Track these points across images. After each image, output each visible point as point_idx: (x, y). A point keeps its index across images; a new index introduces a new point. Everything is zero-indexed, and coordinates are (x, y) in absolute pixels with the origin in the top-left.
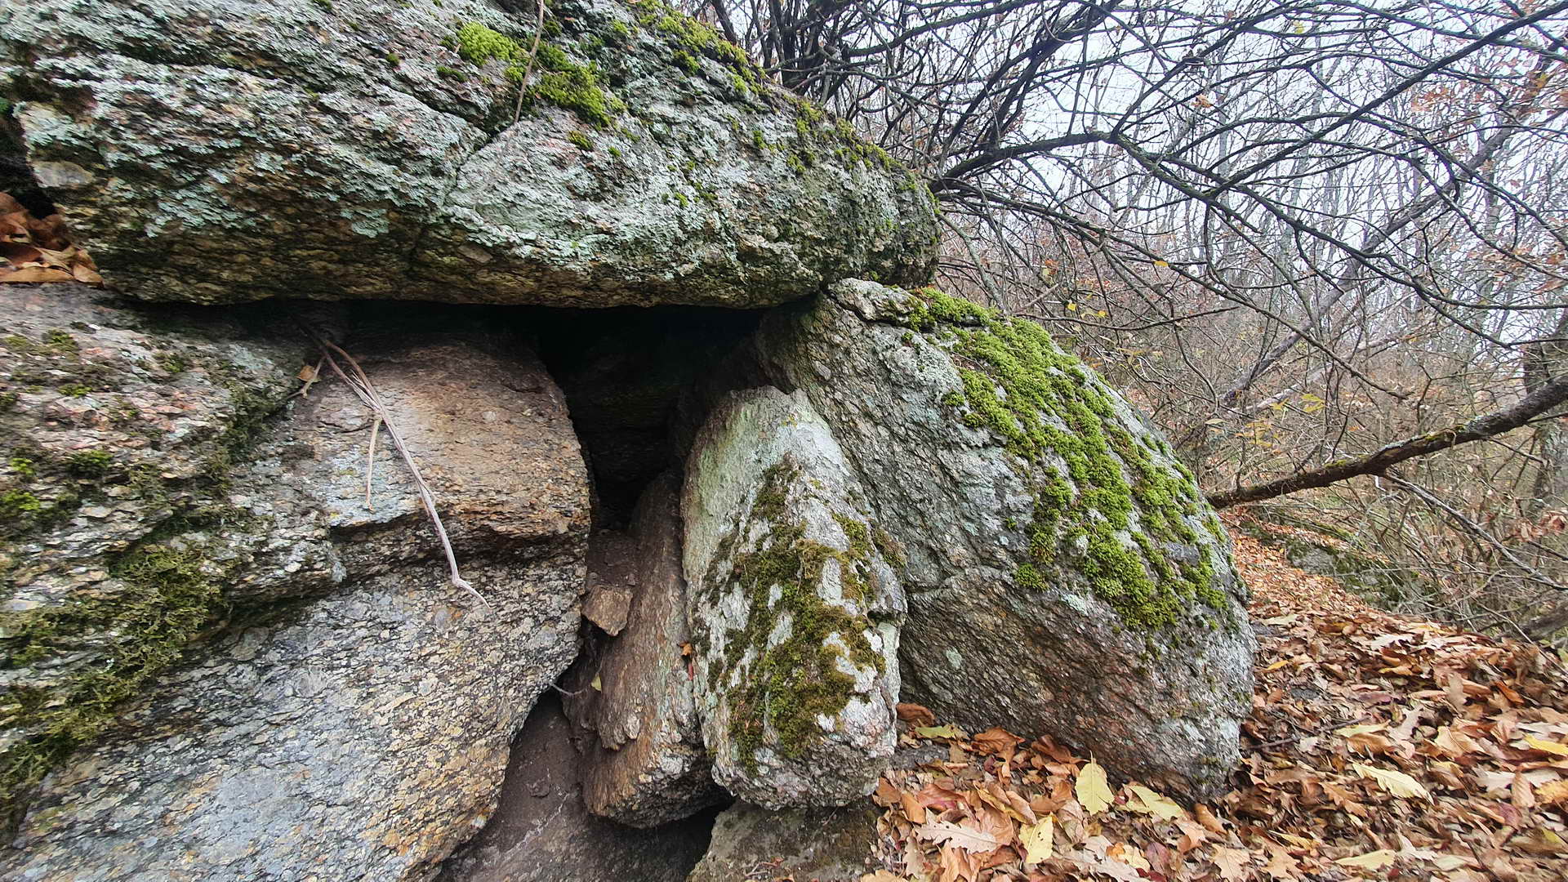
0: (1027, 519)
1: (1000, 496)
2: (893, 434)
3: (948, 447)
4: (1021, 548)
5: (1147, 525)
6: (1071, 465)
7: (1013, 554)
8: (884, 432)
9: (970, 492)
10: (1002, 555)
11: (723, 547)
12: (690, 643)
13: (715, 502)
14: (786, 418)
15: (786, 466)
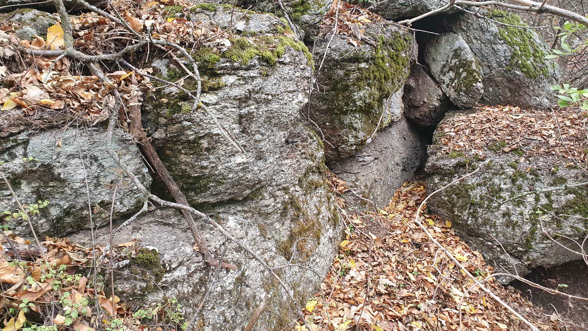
0: (509, 58)
1: (505, 53)
2: (482, 42)
3: (495, 44)
4: (508, 63)
5: (534, 60)
6: (520, 48)
7: (506, 64)
8: (479, 42)
9: (498, 53)
10: (504, 65)
11: (444, 66)
12: (438, 84)
13: (439, 58)
14: (457, 39)
15: (460, 49)
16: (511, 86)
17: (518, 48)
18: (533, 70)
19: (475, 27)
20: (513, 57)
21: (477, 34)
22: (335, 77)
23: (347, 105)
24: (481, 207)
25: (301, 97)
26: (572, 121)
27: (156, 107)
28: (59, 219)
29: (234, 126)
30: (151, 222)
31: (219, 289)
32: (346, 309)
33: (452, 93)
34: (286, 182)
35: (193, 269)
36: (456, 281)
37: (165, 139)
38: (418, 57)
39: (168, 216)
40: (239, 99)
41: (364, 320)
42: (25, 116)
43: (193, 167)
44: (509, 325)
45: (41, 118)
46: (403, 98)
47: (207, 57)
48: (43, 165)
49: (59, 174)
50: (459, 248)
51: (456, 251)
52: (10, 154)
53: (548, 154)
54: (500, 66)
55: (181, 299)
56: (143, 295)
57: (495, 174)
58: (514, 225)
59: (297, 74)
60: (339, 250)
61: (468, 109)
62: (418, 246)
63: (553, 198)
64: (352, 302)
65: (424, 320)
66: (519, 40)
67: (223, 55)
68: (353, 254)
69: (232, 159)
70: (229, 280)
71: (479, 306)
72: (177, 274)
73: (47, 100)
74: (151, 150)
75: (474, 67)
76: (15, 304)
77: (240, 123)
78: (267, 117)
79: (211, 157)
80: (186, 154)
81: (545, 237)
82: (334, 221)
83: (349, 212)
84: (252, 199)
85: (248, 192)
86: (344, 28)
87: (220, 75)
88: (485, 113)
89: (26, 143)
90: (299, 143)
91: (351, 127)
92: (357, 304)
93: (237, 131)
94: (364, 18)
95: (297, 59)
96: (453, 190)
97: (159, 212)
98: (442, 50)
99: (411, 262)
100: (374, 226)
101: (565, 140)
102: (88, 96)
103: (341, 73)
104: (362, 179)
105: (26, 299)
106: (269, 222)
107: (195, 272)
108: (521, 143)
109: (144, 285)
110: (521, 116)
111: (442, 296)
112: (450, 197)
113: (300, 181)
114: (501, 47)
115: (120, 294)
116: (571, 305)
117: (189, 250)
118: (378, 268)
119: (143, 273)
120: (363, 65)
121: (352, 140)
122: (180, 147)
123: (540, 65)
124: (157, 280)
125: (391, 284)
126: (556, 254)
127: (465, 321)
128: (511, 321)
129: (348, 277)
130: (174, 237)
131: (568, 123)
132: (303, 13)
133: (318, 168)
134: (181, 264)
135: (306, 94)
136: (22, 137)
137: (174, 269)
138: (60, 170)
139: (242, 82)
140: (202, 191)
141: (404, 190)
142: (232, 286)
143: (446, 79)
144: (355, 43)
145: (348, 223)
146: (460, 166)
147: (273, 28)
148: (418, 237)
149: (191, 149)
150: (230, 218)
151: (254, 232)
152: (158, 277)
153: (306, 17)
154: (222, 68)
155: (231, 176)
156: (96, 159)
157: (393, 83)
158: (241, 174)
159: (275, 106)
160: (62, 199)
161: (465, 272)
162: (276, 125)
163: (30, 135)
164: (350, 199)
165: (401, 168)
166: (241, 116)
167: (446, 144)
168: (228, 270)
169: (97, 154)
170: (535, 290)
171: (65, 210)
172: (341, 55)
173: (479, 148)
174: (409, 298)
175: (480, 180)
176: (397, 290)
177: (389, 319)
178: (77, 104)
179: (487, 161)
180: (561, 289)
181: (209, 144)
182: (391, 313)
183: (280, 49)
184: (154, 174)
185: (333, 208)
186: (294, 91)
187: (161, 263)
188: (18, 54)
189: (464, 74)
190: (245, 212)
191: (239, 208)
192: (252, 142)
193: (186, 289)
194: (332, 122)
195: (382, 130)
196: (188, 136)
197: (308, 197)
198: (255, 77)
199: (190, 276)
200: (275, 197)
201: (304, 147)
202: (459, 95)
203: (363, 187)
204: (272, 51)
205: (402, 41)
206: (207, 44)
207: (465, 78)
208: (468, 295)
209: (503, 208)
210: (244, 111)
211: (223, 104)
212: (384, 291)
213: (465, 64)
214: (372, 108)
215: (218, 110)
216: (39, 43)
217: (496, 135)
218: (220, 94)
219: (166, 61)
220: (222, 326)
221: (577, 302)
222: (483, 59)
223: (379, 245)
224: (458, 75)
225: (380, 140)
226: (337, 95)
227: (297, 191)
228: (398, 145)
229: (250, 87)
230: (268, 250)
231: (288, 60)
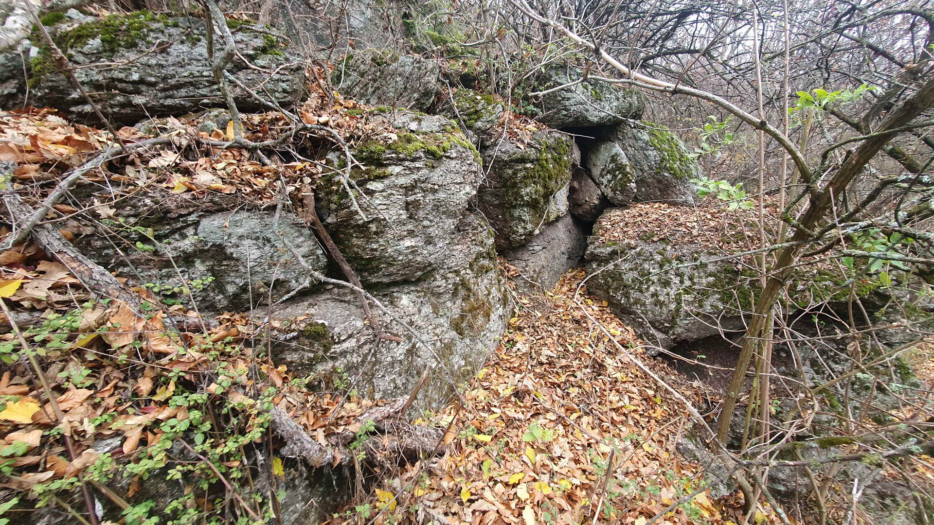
0: (659, 162)
1: (655, 158)
2: (635, 149)
3: (646, 150)
4: (657, 167)
5: (680, 164)
6: (668, 154)
8: (633, 149)
9: (649, 158)
10: (654, 168)
11: (603, 170)
12: (598, 185)
13: (599, 163)
14: (614, 147)
15: (616, 155)
16: (661, 186)
17: (666, 154)
18: (679, 172)
19: (630, 136)
20: (662, 161)
21: (631, 142)
22: (505, 175)
23: (516, 199)
24: (633, 289)
25: (468, 189)
26: (712, 214)
27: (327, 194)
28: (236, 296)
29: (401, 212)
30: (328, 299)
31: (389, 359)
32: (511, 377)
33: (609, 193)
34: (457, 265)
35: (362, 341)
36: (609, 352)
37: (336, 223)
38: (581, 163)
39: (345, 294)
40: (406, 187)
41: (526, 386)
42: (194, 199)
43: (365, 249)
44: (656, 391)
45: (211, 201)
46: (569, 198)
47: (373, 148)
48: (214, 245)
49: (232, 254)
50: (614, 324)
51: (611, 326)
52: (181, 235)
53: (692, 242)
54: (651, 169)
55: (349, 368)
56: (311, 365)
57: (644, 260)
58: (662, 304)
59: (464, 168)
60: (509, 326)
61: (623, 206)
62: (578, 322)
63: (695, 280)
64: (516, 370)
65: (580, 387)
66: (667, 147)
67: (389, 147)
68: (520, 329)
69: (401, 242)
70: (399, 351)
71: (630, 375)
72: (345, 345)
73: (220, 185)
74: (324, 234)
75: (628, 169)
76: (165, 373)
77: (407, 209)
78: (435, 205)
79: (380, 240)
80: (357, 237)
81: (688, 315)
82: (504, 301)
83: (519, 294)
84: (425, 281)
85: (419, 273)
86: (513, 134)
87: (386, 166)
88: (638, 209)
89: (196, 224)
90: (470, 231)
91: (520, 219)
92: (521, 372)
93: (404, 217)
94: (532, 126)
95: (464, 155)
96: (607, 275)
97: (336, 290)
98: (601, 157)
99: (571, 335)
100: (539, 305)
101: (706, 230)
102: (261, 183)
103: (510, 172)
104: (532, 265)
105: (177, 369)
106: (441, 301)
107: (365, 343)
108: (668, 234)
109: (312, 355)
110: (669, 211)
111: (597, 366)
112: (606, 280)
113: (471, 265)
114: (652, 153)
115: (289, 364)
116: (711, 374)
117: (359, 324)
118: (542, 341)
119: (311, 345)
120: (528, 165)
121: (521, 231)
122: (351, 231)
123: (685, 168)
124: (325, 351)
125: (552, 354)
126: (697, 329)
127: (617, 388)
128: (658, 387)
129: (515, 349)
130: (348, 312)
131: (709, 217)
132: (476, 121)
133: (488, 254)
134: (350, 336)
135: (474, 187)
136: (192, 218)
137: (344, 341)
138: (232, 250)
139: (407, 172)
140: (374, 272)
141: (569, 275)
142: (403, 357)
143: (605, 181)
144: (522, 147)
145: (517, 303)
146: (614, 253)
147: (442, 128)
148: (577, 314)
149: (361, 232)
150: (403, 296)
151: (427, 309)
152: (326, 349)
153: (479, 124)
154: (388, 159)
155: (400, 258)
156: (269, 241)
157: (556, 182)
158: (411, 257)
159: (441, 195)
160: (237, 277)
161: (618, 346)
162: (444, 213)
163: (200, 216)
164: (520, 282)
165: (567, 256)
166: (407, 204)
167: (603, 235)
168: (398, 343)
169: (270, 236)
170: (679, 361)
171: (241, 287)
172: (510, 156)
173: (631, 238)
174: (567, 367)
175: (632, 266)
176: (557, 360)
177: (549, 385)
178: (249, 190)
179: (638, 249)
180: (702, 360)
181: (377, 228)
182: (550, 380)
183: (446, 144)
184: (328, 254)
185: (503, 289)
186: (460, 183)
187: (331, 335)
188: (194, 145)
189: (620, 176)
190: (418, 292)
191: (413, 288)
192: (420, 227)
193: (355, 359)
194: (503, 215)
195: (550, 224)
196: (357, 220)
197: (479, 280)
198: (421, 168)
199: (360, 347)
200: (446, 279)
201: (474, 235)
202: (615, 194)
203: (532, 272)
204: (438, 146)
205: (564, 146)
206: (374, 138)
207: (621, 179)
208: (620, 365)
209: (652, 289)
210: (410, 199)
211: (389, 191)
212: (545, 361)
213: (621, 168)
214: (539, 203)
215: (384, 197)
216: (218, 135)
217: (647, 226)
218: (386, 182)
219: (338, 153)
220: (392, 392)
221: (716, 372)
222: (636, 163)
223: (543, 321)
224: (615, 176)
225: (548, 232)
226: (507, 191)
227: (469, 275)
228: (563, 237)
229: (416, 177)
230: (442, 325)
231: (454, 155)
